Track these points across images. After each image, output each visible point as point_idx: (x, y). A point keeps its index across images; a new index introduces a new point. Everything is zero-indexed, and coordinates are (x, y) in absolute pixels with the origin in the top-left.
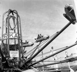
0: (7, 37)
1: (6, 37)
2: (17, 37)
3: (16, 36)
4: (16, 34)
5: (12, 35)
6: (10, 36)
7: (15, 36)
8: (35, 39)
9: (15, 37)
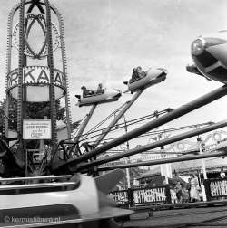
0: (17, 80)
1: (15, 80)
2: (46, 78)
3: (43, 76)
4: (43, 71)
5: (29, 73)
6: (25, 76)
7: (40, 77)
8: (126, 83)
9: (41, 80)
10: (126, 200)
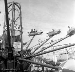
4: (19, 27)
9: (19, 29)
10: (42, 70)
